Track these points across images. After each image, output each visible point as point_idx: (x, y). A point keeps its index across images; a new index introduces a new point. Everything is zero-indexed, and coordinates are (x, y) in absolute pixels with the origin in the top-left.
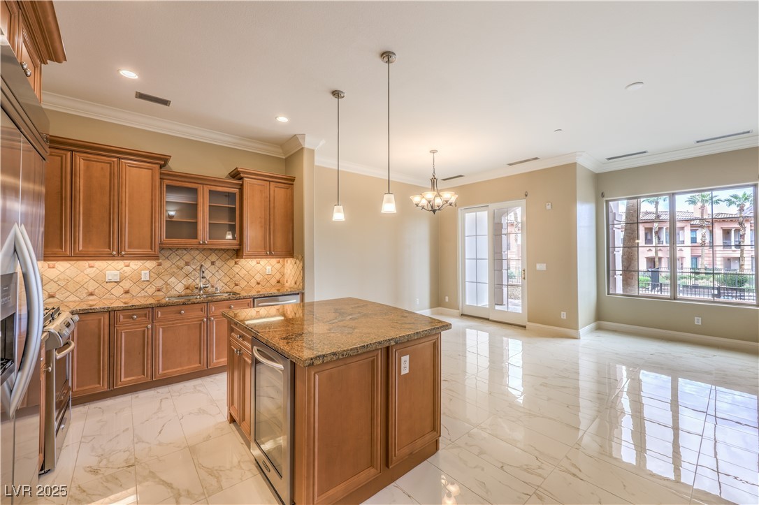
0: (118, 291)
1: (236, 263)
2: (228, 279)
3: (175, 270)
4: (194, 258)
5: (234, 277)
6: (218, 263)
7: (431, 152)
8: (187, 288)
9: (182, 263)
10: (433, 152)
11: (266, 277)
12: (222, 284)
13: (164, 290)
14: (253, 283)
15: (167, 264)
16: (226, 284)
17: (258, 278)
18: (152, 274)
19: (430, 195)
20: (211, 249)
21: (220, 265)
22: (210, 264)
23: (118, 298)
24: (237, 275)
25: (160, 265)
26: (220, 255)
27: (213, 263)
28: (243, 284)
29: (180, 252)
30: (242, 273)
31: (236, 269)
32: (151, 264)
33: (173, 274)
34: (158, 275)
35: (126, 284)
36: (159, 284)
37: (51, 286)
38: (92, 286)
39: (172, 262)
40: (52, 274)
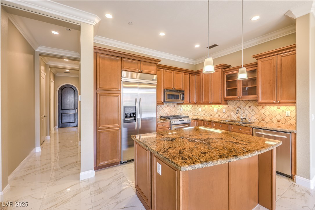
0: (217, 115)
1: (262, 108)
2: (258, 116)
3: (233, 109)
4: (241, 105)
5: (262, 115)
6: (252, 107)
8: (238, 118)
9: (236, 107)
11: (285, 118)
12: (254, 118)
13: (230, 117)
14: (274, 120)
15: (231, 107)
16: (257, 119)
17: (279, 118)
18: (226, 110)
20: (248, 100)
21: (253, 108)
22: (248, 108)
23: (217, 118)
24: (263, 115)
25: (228, 107)
26: (253, 103)
27: (250, 107)
28: (267, 120)
29: (235, 102)
30: (267, 113)
31: (263, 111)
32: (226, 106)
33: (233, 111)
34: (228, 111)
35: (219, 113)
36: (228, 114)
37: (204, 111)
38: (211, 113)
39: (232, 106)
40: (204, 108)
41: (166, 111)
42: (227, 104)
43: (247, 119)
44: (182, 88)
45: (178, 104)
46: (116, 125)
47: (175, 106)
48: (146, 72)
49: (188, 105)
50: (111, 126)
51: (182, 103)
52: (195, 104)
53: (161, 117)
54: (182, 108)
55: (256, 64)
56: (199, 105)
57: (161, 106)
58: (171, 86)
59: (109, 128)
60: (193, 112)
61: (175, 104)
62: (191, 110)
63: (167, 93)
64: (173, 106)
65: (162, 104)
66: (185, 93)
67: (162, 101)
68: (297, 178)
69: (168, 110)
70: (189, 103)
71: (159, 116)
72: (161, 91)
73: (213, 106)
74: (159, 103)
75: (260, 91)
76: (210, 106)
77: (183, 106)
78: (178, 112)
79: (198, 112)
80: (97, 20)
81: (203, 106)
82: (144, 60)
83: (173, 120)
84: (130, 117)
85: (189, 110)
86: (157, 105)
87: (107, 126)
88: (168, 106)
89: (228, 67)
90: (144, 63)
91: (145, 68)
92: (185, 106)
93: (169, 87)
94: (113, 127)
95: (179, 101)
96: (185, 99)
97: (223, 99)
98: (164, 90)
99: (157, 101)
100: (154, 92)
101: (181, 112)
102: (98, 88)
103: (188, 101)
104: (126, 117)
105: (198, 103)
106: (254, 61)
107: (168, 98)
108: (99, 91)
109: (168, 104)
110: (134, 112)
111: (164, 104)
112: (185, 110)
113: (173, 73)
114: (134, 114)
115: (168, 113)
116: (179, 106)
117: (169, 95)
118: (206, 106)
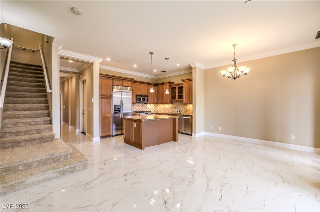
0: (168, 111)
4: (178, 104)
7: (233, 45)
8: (177, 111)
10: (234, 45)
12: (184, 111)
19: (232, 69)
20: (180, 102)
28: (188, 112)
29: (176, 103)
32: (172, 105)
34: (173, 108)
35: (169, 109)
36: (173, 110)
37: (161, 109)
38: (165, 109)
39: (175, 105)
40: (161, 107)
41: (137, 108)
42: (172, 104)
43: (181, 111)
44: (147, 94)
45: (145, 104)
46: (110, 115)
47: (143, 105)
48: (125, 86)
49: (152, 105)
50: (107, 115)
51: (147, 104)
52: (156, 104)
53: (134, 112)
54: (147, 107)
55: (183, 84)
56: (158, 105)
57: (134, 105)
58: (140, 93)
59: (106, 116)
60: (155, 109)
61: (143, 104)
62: (153, 108)
63: (138, 97)
64: (142, 105)
65: (135, 104)
66: (149, 97)
67: (135, 102)
68: (193, 134)
69: (138, 107)
70: (152, 104)
71: (133, 111)
72: (134, 96)
73: (166, 105)
74: (133, 104)
75: (184, 97)
76: (164, 105)
77: (148, 105)
78: (145, 109)
79: (158, 109)
80: (101, 60)
81: (160, 105)
82: (125, 79)
83: (141, 113)
84: (117, 111)
85: (152, 108)
86: (132, 104)
87: (105, 115)
88: (138, 105)
89: (173, 83)
90: (125, 80)
91: (125, 83)
92: (150, 105)
93: (139, 94)
94: (108, 116)
95: (145, 102)
96: (149, 101)
97: (170, 101)
98: (136, 95)
99: (132, 102)
100: (130, 96)
101: (147, 109)
102: (101, 95)
103: (151, 102)
104: (115, 110)
105: (157, 103)
106: (182, 82)
107: (139, 100)
108: (101, 97)
109: (138, 104)
110: (119, 108)
111: (136, 104)
112: (150, 108)
113: (141, 85)
114: (119, 109)
115: (138, 109)
116: (146, 105)
117: (139, 98)
118: (162, 105)
